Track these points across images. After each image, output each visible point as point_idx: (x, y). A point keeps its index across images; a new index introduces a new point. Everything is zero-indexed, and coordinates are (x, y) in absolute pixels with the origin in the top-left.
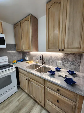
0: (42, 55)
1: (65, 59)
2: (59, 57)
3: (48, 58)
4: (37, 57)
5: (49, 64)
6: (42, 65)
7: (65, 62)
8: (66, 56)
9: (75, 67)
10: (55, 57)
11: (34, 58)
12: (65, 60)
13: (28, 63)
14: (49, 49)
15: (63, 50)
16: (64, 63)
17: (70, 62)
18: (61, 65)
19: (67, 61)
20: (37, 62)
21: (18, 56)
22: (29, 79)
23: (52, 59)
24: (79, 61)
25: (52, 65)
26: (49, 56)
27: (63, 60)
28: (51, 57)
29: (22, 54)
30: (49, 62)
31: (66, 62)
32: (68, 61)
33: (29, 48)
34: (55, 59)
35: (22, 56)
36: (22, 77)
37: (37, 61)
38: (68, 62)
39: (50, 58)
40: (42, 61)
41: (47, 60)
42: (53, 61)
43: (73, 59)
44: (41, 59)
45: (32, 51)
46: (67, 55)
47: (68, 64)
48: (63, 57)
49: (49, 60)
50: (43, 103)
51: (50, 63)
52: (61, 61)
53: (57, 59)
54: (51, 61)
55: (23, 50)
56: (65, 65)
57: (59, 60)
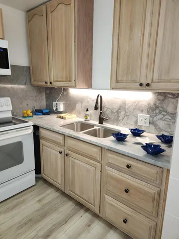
0: (99, 98)
1: (157, 107)
2: (142, 103)
3: (116, 107)
4: (88, 102)
5: (117, 121)
6: (101, 122)
7: (156, 116)
8: (159, 100)
10: (134, 102)
11: (78, 106)
12: (157, 111)
13: (62, 118)
14: (117, 81)
15: (148, 85)
16: (155, 119)
17: (170, 116)
18: (147, 124)
19: (163, 113)
20: (86, 117)
21: (36, 101)
22: (67, 152)
23: (125, 108)
25: (124, 124)
26: (119, 102)
27: (153, 110)
28: (124, 103)
30: (119, 116)
31: (161, 116)
32: (165, 113)
33: (66, 78)
34: (134, 109)
35: (45, 100)
37: (88, 113)
38: (164, 115)
39: (121, 106)
40: (101, 113)
41: (112, 112)
42: (128, 114)
44: (96, 108)
45: (75, 87)
46: (162, 98)
47: (165, 120)
48: (152, 103)
49: (117, 112)
50: (97, 204)
51: (121, 118)
52: (148, 113)
53: (138, 108)
54: (123, 113)
55: (51, 83)
56: (158, 123)
57: (142, 111)
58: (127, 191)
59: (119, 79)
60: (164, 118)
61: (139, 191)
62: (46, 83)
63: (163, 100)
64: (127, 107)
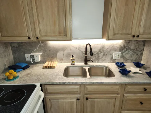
1: (125, 47)
2: (116, 46)
3: (97, 50)
5: (97, 59)
7: (124, 52)
8: (127, 43)
9: (136, 57)
10: (110, 46)
12: (125, 49)
13: (50, 67)
14: (114, 35)
15: (138, 36)
16: (124, 54)
18: (119, 58)
19: (128, 50)
20: (73, 62)
21: (5, 57)
23: (103, 51)
24: (142, 48)
25: (103, 61)
26: (100, 47)
27: (122, 49)
28: (103, 47)
29: (12, 47)
30: (99, 56)
31: (127, 52)
32: (129, 50)
34: (110, 50)
35: (11, 54)
36: (60, 100)
38: (129, 51)
39: (100, 50)
40: (86, 56)
42: (106, 54)
47: (129, 54)
48: (122, 45)
49: (98, 53)
51: (100, 57)
52: (120, 51)
53: (114, 49)
54: (102, 54)
56: (125, 56)
57: (116, 51)
59: (116, 33)
60: (129, 53)
62: (29, 38)
63: (129, 43)
64: (105, 49)
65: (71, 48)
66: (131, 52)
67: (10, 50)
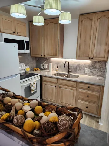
1: (93, 66)
2: (87, 64)
3: (75, 66)
4: (61, 64)
5: (75, 72)
6: (68, 73)
8: (93, 63)
9: (101, 73)
10: (83, 64)
12: (93, 67)
14: (79, 56)
15: (92, 58)
16: (92, 70)
18: (89, 72)
21: (32, 64)
24: (104, 67)
26: (77, 64)
27: (91, 67)
28: (79, 64)
32: (95, 68)
33: (54, 54)
34: (83, 67)
35: (35, 63)
36: (48, 86)
38: (95, 69)
39: (77, 66)
40: (68, 69)
41: (73, 68)
42: (80, 69)
43: (100, 66)
45: (58, 58)
46: (94, 62)
48: (91, 64)
49: (76, 68)
51: (77, 70)
52: (89, 68)
53: (85, 66)
54: (78, 68)
56: (93, 72)
57: (87, 67)
58: (88, 96)
59: (80, 55)
61: (92, 95)
62: (42, 56)
63: (95, 63)
64: (80, 66)
65: (62, 63)
66: (97, 69)
67: (35, 61)
